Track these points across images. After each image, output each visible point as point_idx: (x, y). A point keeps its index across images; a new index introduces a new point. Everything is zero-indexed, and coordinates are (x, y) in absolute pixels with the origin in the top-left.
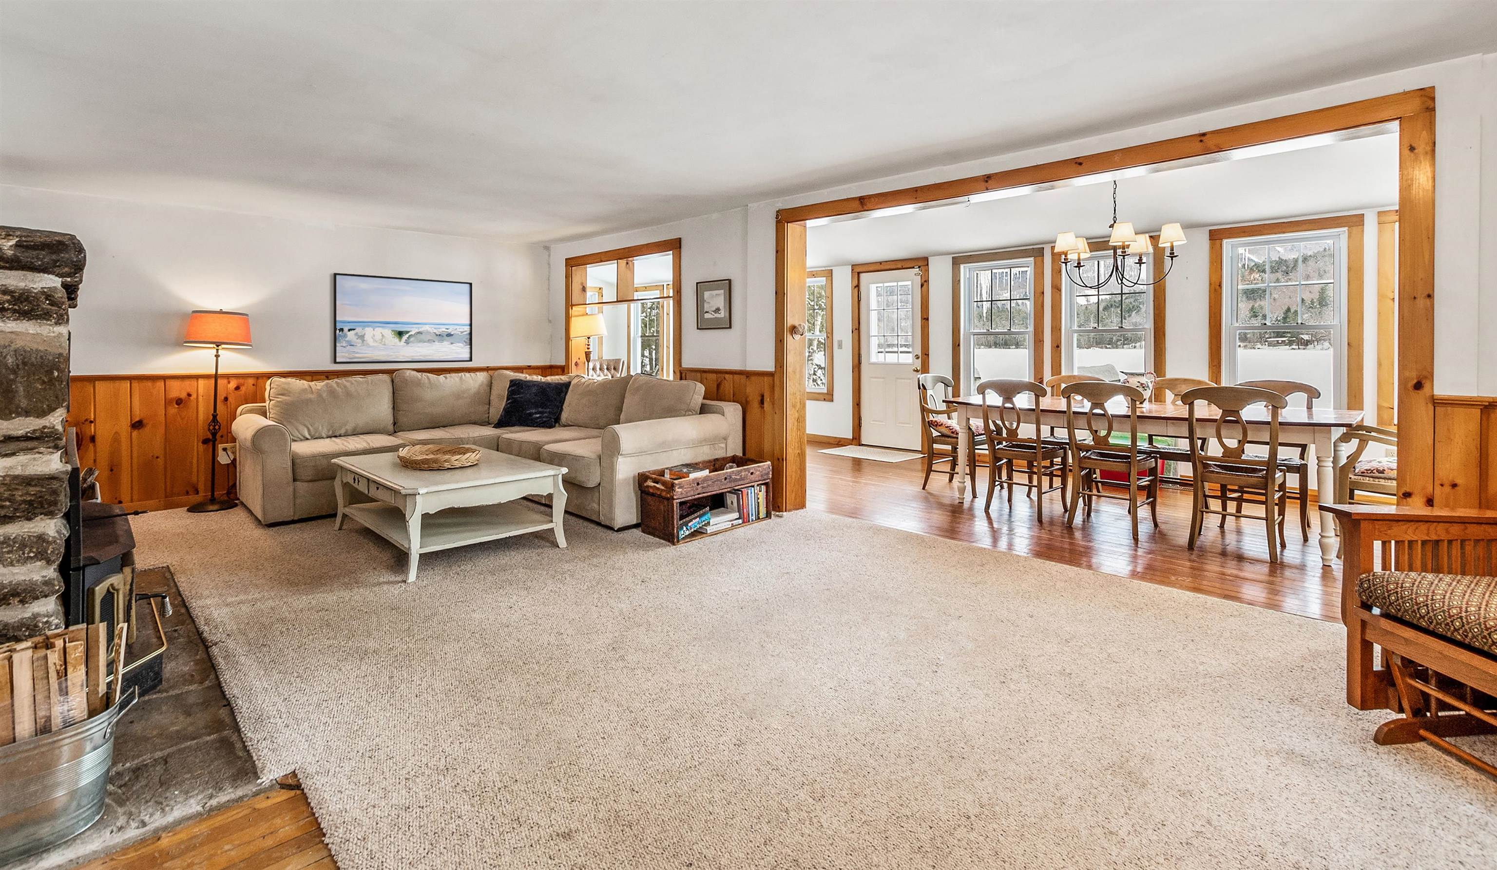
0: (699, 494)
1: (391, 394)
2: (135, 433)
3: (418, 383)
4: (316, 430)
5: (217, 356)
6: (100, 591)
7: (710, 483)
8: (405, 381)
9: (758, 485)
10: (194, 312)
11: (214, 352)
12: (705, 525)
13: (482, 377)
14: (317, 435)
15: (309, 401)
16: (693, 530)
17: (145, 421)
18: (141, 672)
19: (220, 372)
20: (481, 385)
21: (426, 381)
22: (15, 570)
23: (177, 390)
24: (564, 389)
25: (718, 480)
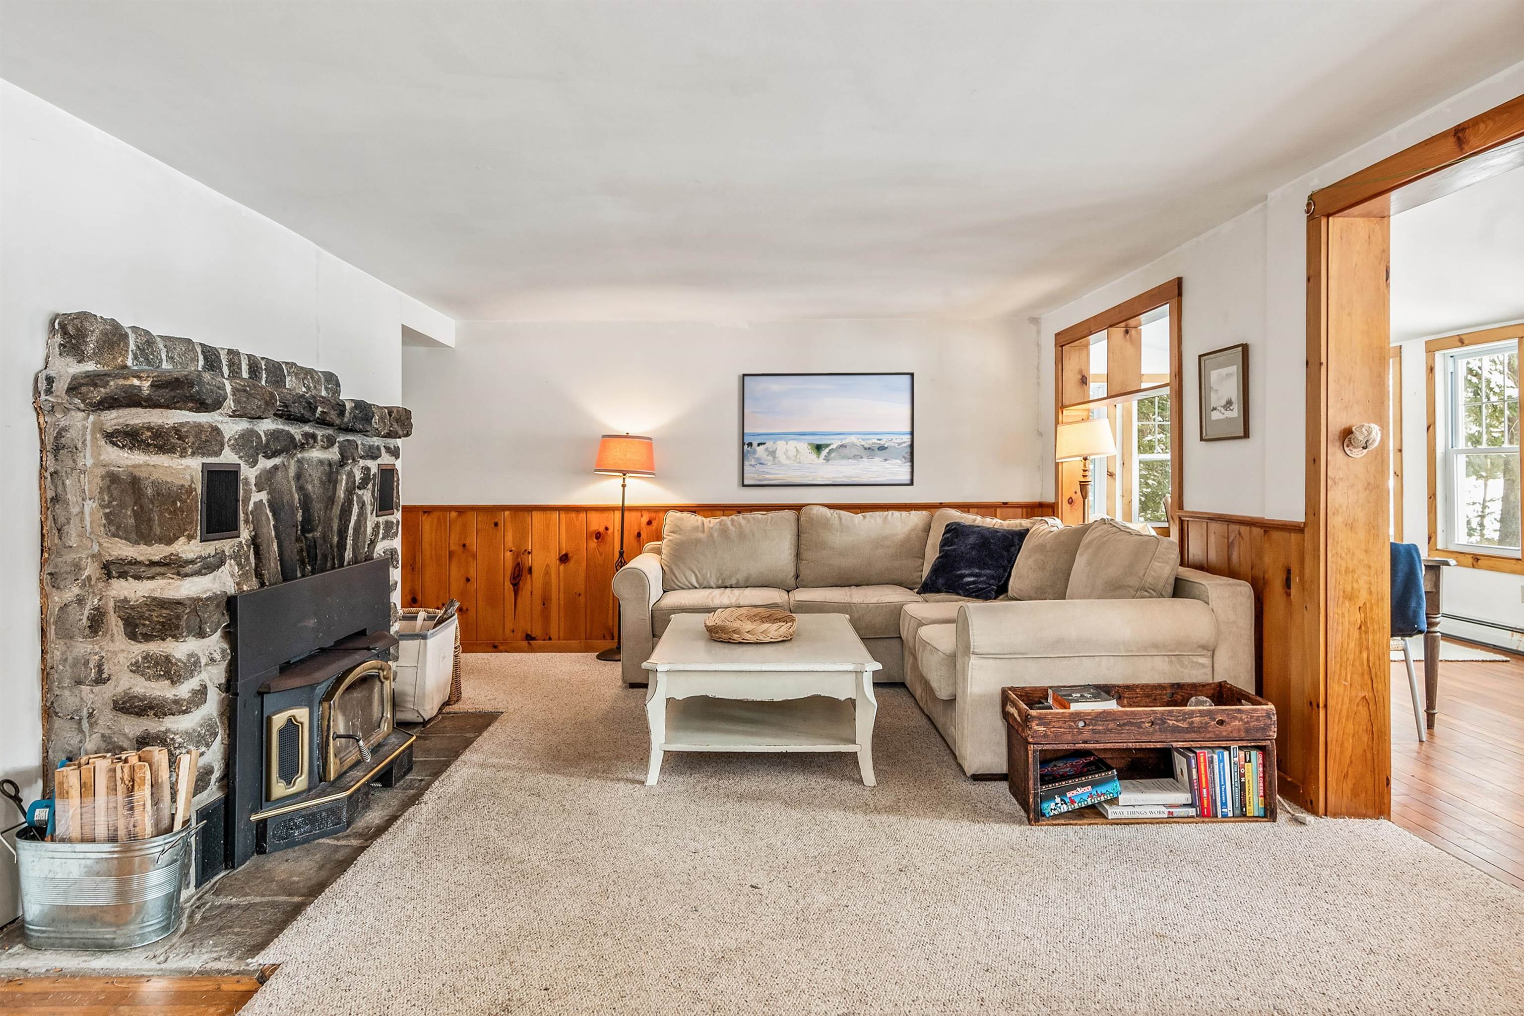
0: (1085, 742)
1: (795, 537)
2: (562, 567)
3: (825, 524)
4: (705, 578)
5: (624, 486)
6: (279, 721)
7: (1111, 725)
8: (811, 520)
9: (1240, 748)
10: (604, 436)
11: (621, 481)
12: (1106, 801)
13: (916, 518)
14: (705, 584)
15: (698, 541)
16: (1076, 806)
17: (570, 555)
18: (321, 812)
19: (626, 504)
20: (914, 529)
21: (837, 522)
22: (153, 684)
23: (597, 522)
24: (1016, 541)
25: (1132, 724)
